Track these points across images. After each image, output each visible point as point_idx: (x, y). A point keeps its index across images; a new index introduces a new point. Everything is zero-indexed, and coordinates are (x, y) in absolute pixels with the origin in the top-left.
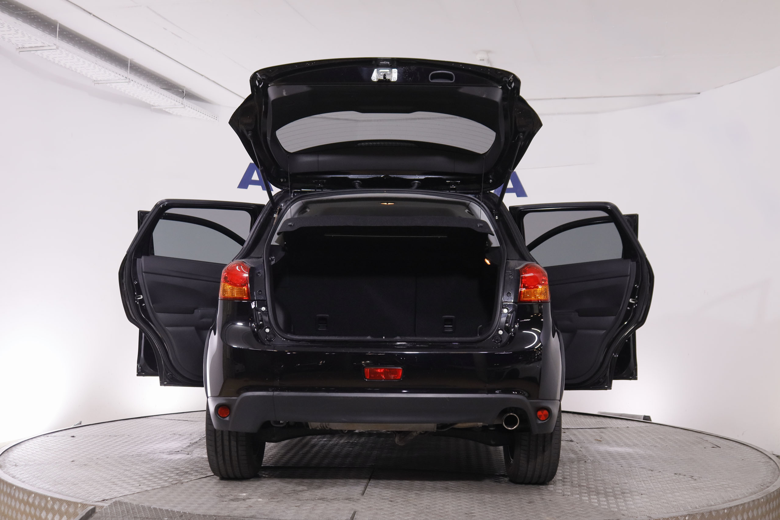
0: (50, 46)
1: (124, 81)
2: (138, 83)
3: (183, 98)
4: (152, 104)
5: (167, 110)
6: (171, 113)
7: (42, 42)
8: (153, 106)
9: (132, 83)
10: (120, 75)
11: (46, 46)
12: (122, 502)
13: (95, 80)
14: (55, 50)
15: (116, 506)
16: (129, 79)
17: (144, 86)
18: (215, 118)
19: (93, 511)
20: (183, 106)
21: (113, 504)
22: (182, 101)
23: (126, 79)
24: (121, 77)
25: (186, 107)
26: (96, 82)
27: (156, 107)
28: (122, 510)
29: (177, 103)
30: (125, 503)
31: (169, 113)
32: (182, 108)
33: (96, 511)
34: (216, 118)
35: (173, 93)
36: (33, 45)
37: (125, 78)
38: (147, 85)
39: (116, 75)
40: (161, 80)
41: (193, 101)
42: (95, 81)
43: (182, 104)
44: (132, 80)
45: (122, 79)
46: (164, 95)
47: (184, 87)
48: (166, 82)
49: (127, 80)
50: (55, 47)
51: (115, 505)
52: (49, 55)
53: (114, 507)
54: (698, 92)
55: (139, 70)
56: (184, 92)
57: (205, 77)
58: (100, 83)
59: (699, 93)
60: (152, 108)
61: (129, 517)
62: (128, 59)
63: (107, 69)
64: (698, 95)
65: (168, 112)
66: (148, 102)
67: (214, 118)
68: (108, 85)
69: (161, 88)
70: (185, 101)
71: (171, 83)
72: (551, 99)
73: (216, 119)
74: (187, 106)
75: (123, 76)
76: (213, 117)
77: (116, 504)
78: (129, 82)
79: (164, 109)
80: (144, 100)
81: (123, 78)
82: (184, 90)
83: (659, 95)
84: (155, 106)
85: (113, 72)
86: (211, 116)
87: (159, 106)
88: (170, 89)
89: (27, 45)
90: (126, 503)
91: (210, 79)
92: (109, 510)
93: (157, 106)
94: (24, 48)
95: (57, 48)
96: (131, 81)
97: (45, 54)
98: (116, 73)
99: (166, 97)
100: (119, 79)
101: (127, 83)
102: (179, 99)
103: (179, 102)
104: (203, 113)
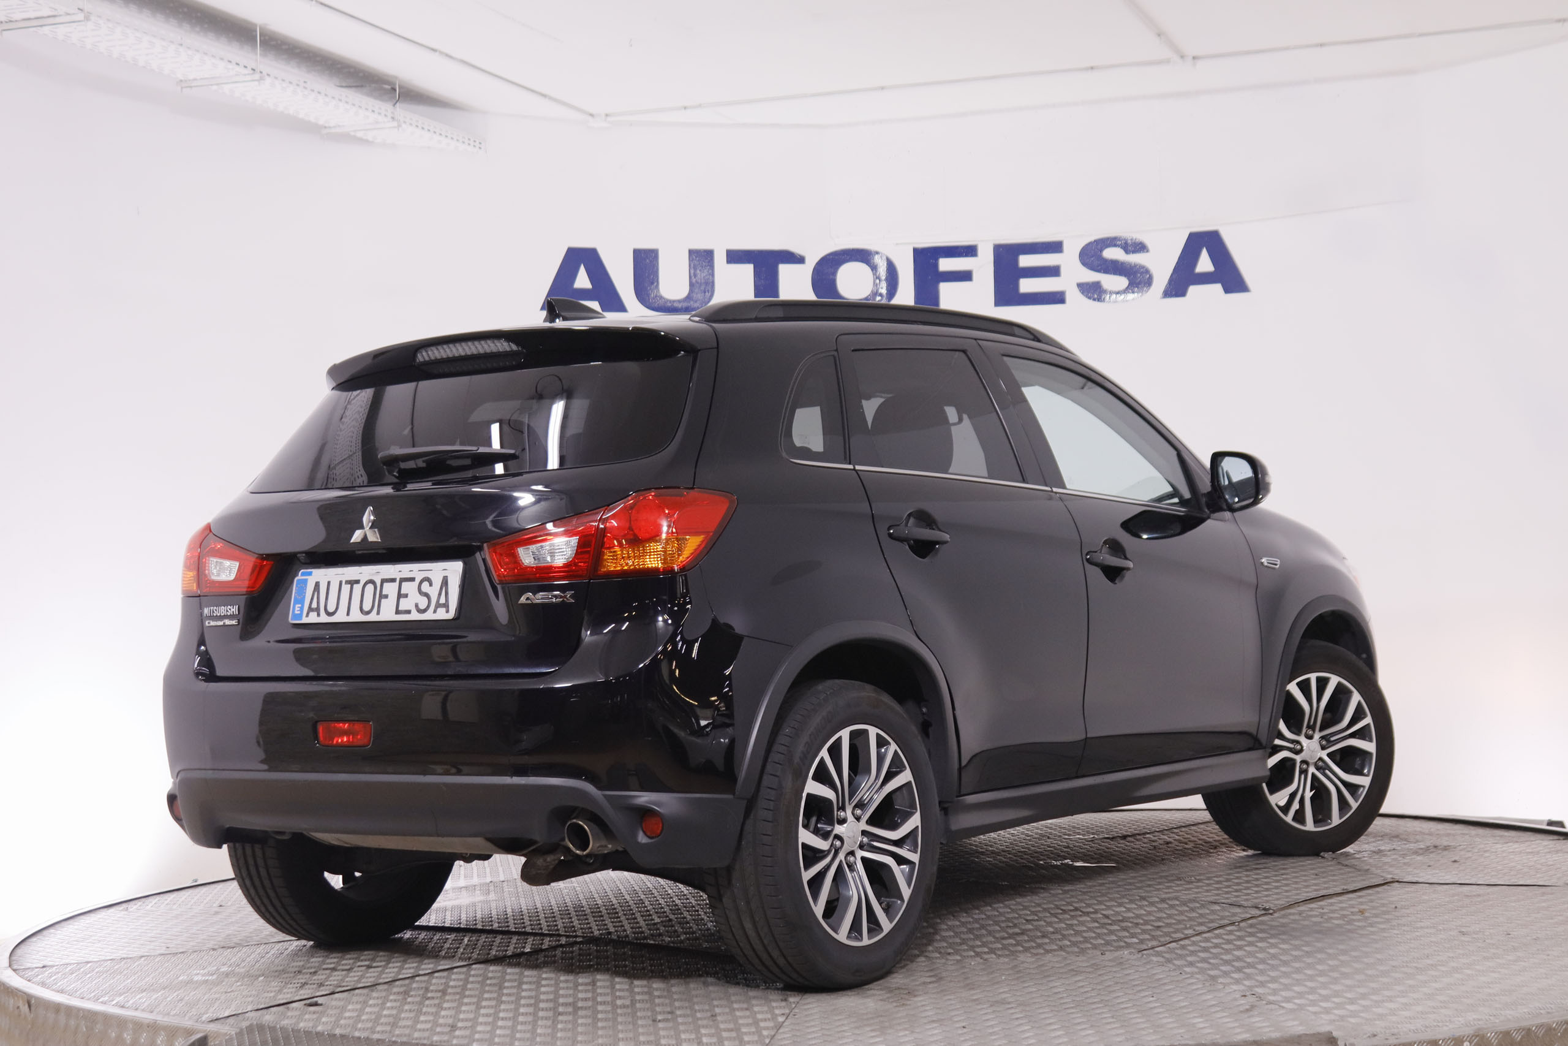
0: (69, 14)
1: (248, 78)
2: (283, 80)
3: (394, 105)
4: (321, 122)
5: (359, 134)
6: (371, 139)
7: (50, 7)
8: (325, 127)
9: (268, 80)
10: (237, 64)
11: (60, 16)
13: (182, 79)
14: (83, 23)
16: (261, 72)
17: (298, 85)
18: (477, 144)
20: (395, 124)
22: (393, 113)
23: (253, 74)
24: (240, 69)
25: (404, 126)
26: (184, 84)
27: (333, 131)
29: (381, 118)
31: (367, 141)
32: (395, 127)
34: (480, 143)
35: (370, 94)
36: (32, 15)
37: (252, 72)
38: (305, 82)
39: (230, 66)
40: (339, 66)
41: (422, 108)
42: (181, 81)
43: (393, 118)
44: (268, 75)
45: (245, 75)
46: (346, 103)
47: (396, 78)
48: (352, 70)
49: (257, 76)
50: (81, 16)
52: (70, 33)
55: (284, 47)
56: (395, 90)
57: (441, 53)
58: (193, 85)
60: (325, 131)
62: (256, 25)
63: (206, 54)
65: (365, 138)
66: (312, 119)
67: (474, 146)
68: (215, 87)
69: (342, 86)
70: (403, 111)
71: (363, 72)
72: (1288, 49)
73: (480, 148)
74: (405, 122)
75: (245, 67)
76: (472, 143)
78: (261, 79)
79: (352, 134)
80: (301, 116)
81: (245, 71)
82: (395, 84)
84: (330, 127)
85: (222, 59)
86: (467, 141)
87: (339, 126)
88: (362, 87)
89: (18, 16)
91: (453, 55)
93: (334, 127)
94: (11, 21)
95: (87, 18)
96: (267, 77)
97: (61, 31)
98: (230, 62)
99: (354, 105)
100: (236, 75)
101: (257, 83)
102: (385, 107)
103: (386, 116)
104: (446, 136)
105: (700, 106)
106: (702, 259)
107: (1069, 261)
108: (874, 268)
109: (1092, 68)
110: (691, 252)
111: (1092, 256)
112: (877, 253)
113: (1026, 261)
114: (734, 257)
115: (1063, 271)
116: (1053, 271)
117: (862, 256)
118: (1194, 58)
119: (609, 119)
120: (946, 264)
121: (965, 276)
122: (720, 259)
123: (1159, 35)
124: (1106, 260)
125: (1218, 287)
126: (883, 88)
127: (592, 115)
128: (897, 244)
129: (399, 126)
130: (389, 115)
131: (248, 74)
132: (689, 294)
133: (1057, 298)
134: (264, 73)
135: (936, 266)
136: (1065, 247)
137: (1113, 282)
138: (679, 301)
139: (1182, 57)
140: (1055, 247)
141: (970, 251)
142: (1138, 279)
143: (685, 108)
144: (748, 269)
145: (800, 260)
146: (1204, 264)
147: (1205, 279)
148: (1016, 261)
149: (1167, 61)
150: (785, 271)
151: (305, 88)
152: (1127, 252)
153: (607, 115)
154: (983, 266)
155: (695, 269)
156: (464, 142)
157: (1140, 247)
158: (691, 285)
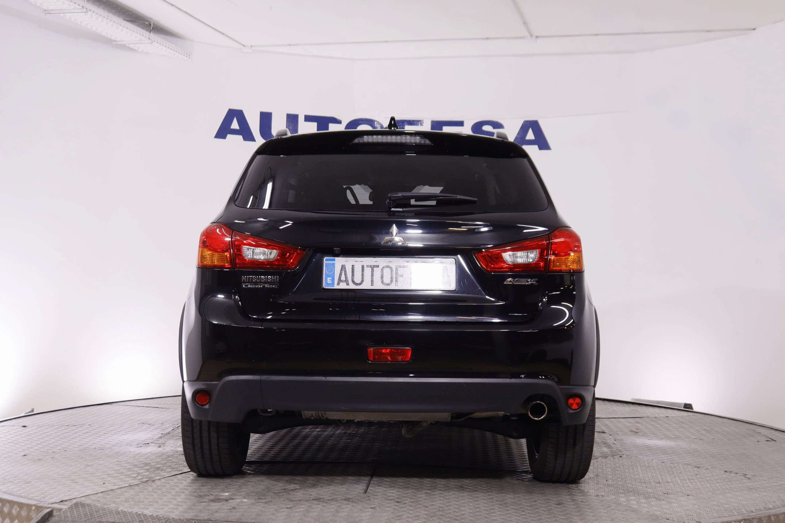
1: (80, 11)
2: (97, 14)
3: (150, 32)
4: (113, 38)
5: (131, 46)
6: (136, 49)
8: (115, 41)
9: (90, 13)
10: (75, 3)
12: (84, 504)
13: (46, 9)
15: (78, 508)
16: (86, 9)
17: (104, 17)
18: (188, 56)
19: (50, 514)
20: (150, 41)
21: (73, 506)
22: (149, 36)
23: (83, 9)
24: (76, 6)
25: (154, 43)
26: (47, 12)
27: (119, 43)
28: (85, 513)
29: (143, 38)
30: (87, 505)
31: (134, 50)
32: (149, 43)
33: (54, 515)
34: (189, 55)
35: (138, 26)
37: (82, 8)
38: (108, 16)
39: (71, 4)
40: (124, 11)
41: (162, 36)
42: (45, 10)
43: (149, 39)
44: (90, 10)
45: (78, 9)
46: (127, 28)
47: (152, 19)
48: (130, 13)
49: (84, 10)
51: (76, 507)
53: (74, 509)
54: (754, 27)
56: (151, 25)
57: (176, 7)
58: (52, 12)
60: (114, 43)
61: (93, 521)
64: (754, 31)
65: (133, 48)
66: (109, 37)
68: (62, 15)
69: (124, 20)
70: (153, 36)
71: (136, 14)
72: (580, 35)
73: (189, 58)
74: (154, 41)
75: (79, 5)
76: (185, 54)
77: (77, 505)
78: (87, 12)
79: (128, 45)
80: (103, 34)
81: (79, 7)
82: (151, 23)
83: (707, 31)
84: (117, 41)
87: (122, 41)
88: (135, 21)
90: (89, 505)
91: (182, 9)
92: (69, 513)
93: (120, 41)
96: (89, 11)
98: (71, 2)
99: (131, 30)
100: (74, 9)
101: (84, 14)
102: (146, 33)
103: (146, 37)
104: (174, 50)
105: (297, 45)
106: (292, 119)
107: (466, 131)
108: (374, 128)
109: (488, 38)
110: (288, 115)
111: (477, 129)
112: (376, 121)
113: (446, 129)
114: (308, 119)
117: (370, 122)
118: (537, 37)
119: (252, 48)
120: (408, 129)
122: (301, 119)
123: (524, 23)
124: (484, 131)
125: (537, 147)
126: (386, 42)
127: (244, 46)
129: (152, 42)
130: (147, 36)
131: (80, 9)
134: (88, 9)
135: (404, 129)
136: (465, 124)
139: (531, 36)
140: (461, 124)
141: (420, 123)
143: (290, 45)
144: (315, 125)
145: (339, 122)
146: (530, 136)
147: (530, 143)
148: (442, 129)
149: (523, 38)
150: (332, 127)
151: (108, 19)
152: (494, 128)
153: (251, 46)
154: (426, 130)
155: (289, 123)
156: (182, 54)
157: (500, 126)
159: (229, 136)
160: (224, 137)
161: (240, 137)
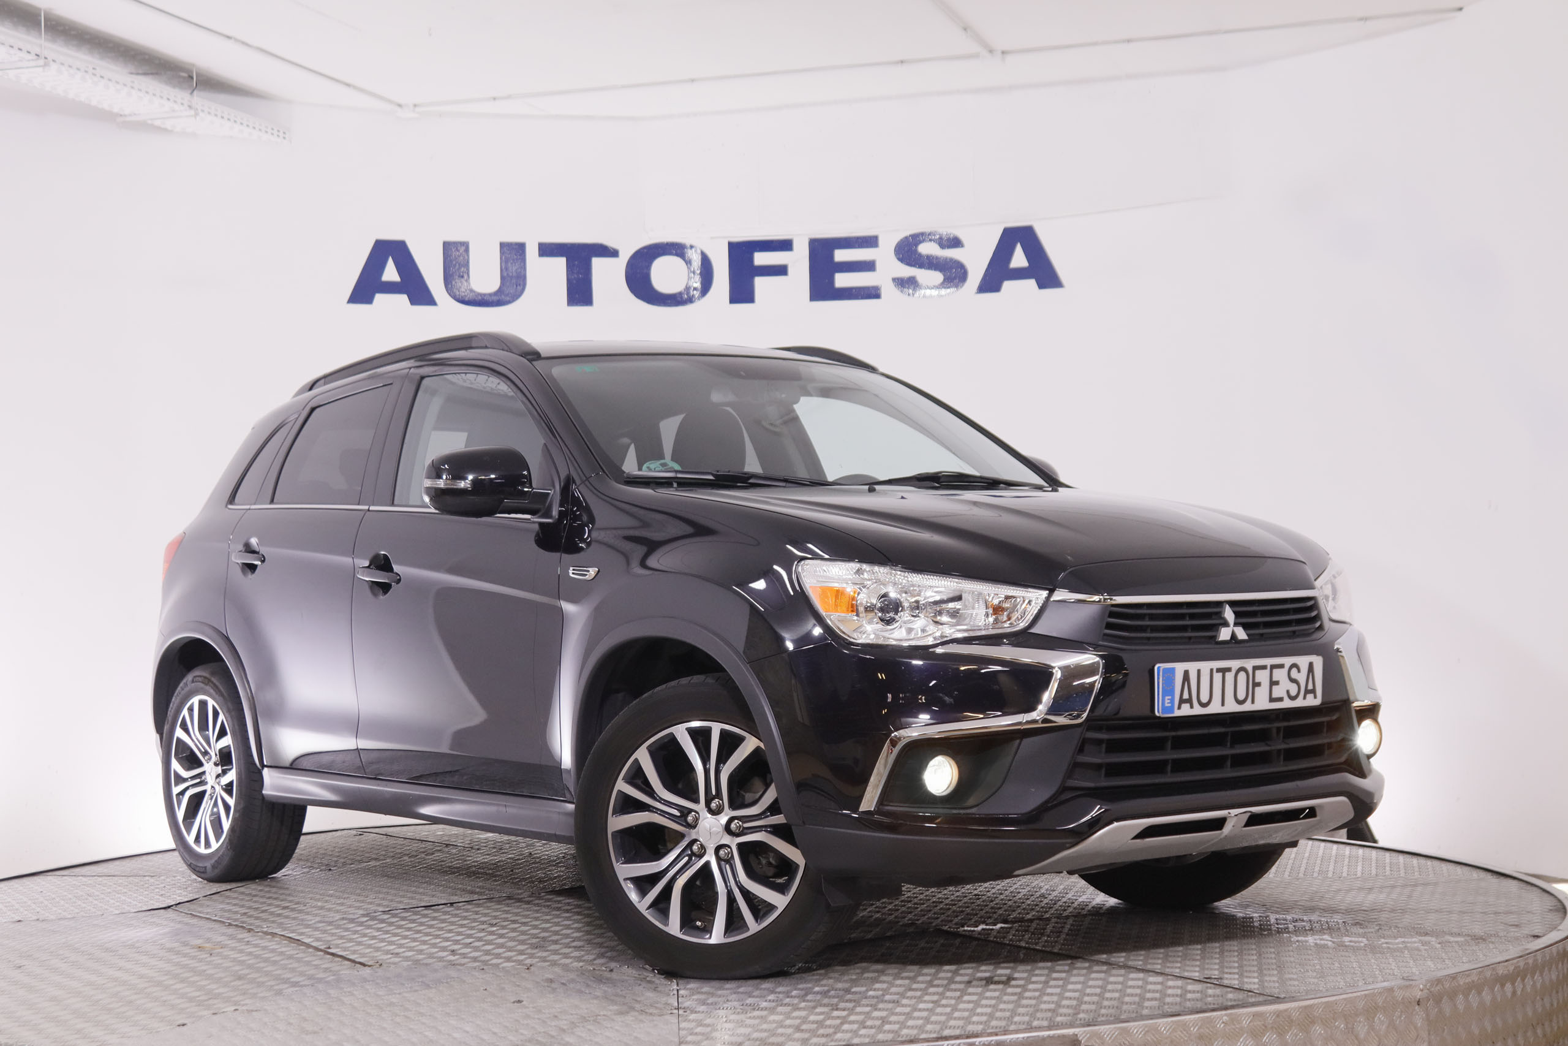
1: (32, 64)
2: (70, 66)
3: (192, 93)
4: (116, 110)
5: (157, 123)
6: (169, 128)
8: (121, 115)
9: (54, 66)
10: (20, 49)
16: (46, 58)
17: (86, 72)
18: (281, 134)
20: (192, 112)
22: (190, 101)
23: (37, 59)
24: (23, 55)
25: (201, 114)
27: (128, 119)
29: (176, 106)
31: (165, 130)
32: (192, 116)
34: (284, 133)
35: (165, 82)
37: (36, 57)
38: (94, 69)
39: (12, 51)
40: (134, 53)
41: (222, 97)
43: (190, 106)
44: (54, 61)
45: (29, 61)
46: (140, 90)
47: (193, 65)
48: (147, 57)
49: (41, 62)
54: (1458, 5)
55: (73, 33)
56: (192, 78)
57: (236, 40)
59: (1461, 9)
60: (122, 119)
62: (40, 10)
64: (1458, 14)
65: (163, 126)
66: (106, 107)
67: (278, 136)
69: (138, 74)
70: (200, 99)
71: (160, 59)
72: (1095, 44)
73: (284, 138)
74: (203, 111)
75: (29, 52)
76: (275, 132)
78: (46, 65)
79: (149, 122)
80: (94, 103)
81: (29, 57)
82: (192, 72)
83: (1361, 19)
84: (125, 116)
85: (3, 44)
86: (270, 131)
87: (135, 114)
88: (157, 74)
91: (250, 43)
93: (130, 115)
96: (52, 63)
98: (12, 47)
99: (147, 92)
100: (21, 61)
101: (41, 69)
102: (183, 95)
103: (182, 104)
104: (248, 126)
105: (509, 97)
106: (513, 253)
107: (884, 256)
108: (688, 262)
109: (902, 62)
110: (502, 245)
111: (907, 251)
112: (692, 247)
113: (841, 255)
114: (547, 250)
115: (878, 265)
116: (868, 266)
117: (676, 249)
118: (1003, 53)
119: (418, 109)
120: (761, 259)
121: (780, 270)
122: (532, 252)
123: (965, 29)
124: (920, 255)
125: (1031, 283)
126: (693, 81)
127: (400, 106)
128: (712, 238)
129: (196, 114)
130: (186, 103)
131: (33, 60)
132: (500, 288)
133: (872, 293)
134: (50, 59)
135: (751, 260)
136: (881, 242)
137: (930, 277)
138: (490, 295)
139: (991, 51)
140: (870, 242)
141: (785, 245)
142: (954, 274)
143: (495, 99)
144: (561, 263)
145: (614, 253)
146: (1019, 259)
147: (1019, 274)
148: (832, 256)
149: (975, 56)
150: (598, 264)
151: (94, 75)
152: (942, 247)
153: (415, 106)
154: (798, 261)
155: (506, 262)
156: (266, 132)
157: (955, 243)
158: (503, 278)
159: (379, 297)
160: (369, 300)
161: (403, 298)
